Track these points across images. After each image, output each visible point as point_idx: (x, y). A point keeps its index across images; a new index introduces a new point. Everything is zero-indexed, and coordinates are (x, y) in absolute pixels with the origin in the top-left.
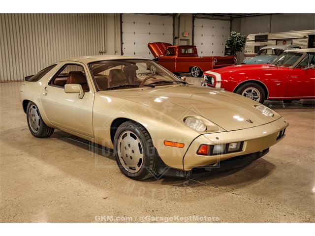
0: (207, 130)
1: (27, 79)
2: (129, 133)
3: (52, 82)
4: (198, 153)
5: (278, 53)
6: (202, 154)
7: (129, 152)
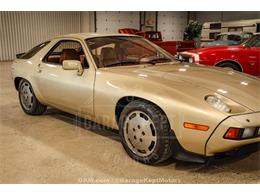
0: (232, 111)
1: (19, 56)
2: (138, 113)
3: (46, 59)
4: (224, 137)
6: (228, 138)
7: (138, 134)
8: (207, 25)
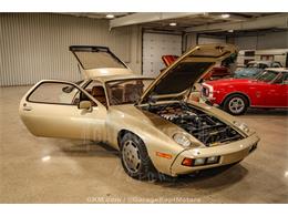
2: (131, 142)
4: (182, 164)
5: (263, 67)
6: (186, 165)
7: (130, 157)
8: (242, 52)
